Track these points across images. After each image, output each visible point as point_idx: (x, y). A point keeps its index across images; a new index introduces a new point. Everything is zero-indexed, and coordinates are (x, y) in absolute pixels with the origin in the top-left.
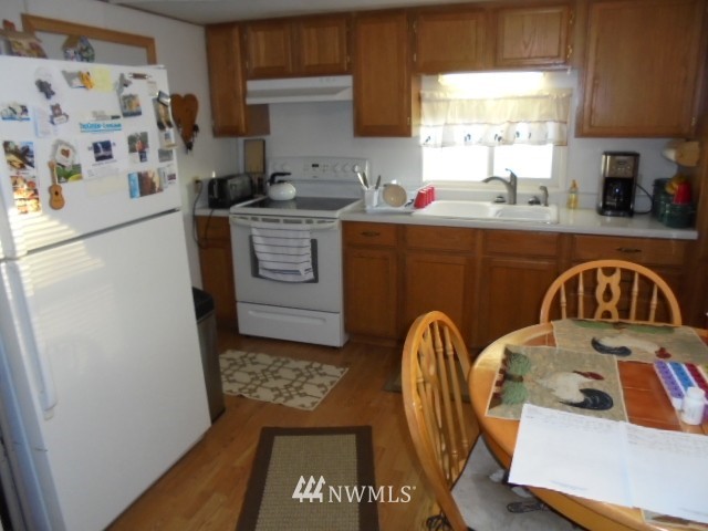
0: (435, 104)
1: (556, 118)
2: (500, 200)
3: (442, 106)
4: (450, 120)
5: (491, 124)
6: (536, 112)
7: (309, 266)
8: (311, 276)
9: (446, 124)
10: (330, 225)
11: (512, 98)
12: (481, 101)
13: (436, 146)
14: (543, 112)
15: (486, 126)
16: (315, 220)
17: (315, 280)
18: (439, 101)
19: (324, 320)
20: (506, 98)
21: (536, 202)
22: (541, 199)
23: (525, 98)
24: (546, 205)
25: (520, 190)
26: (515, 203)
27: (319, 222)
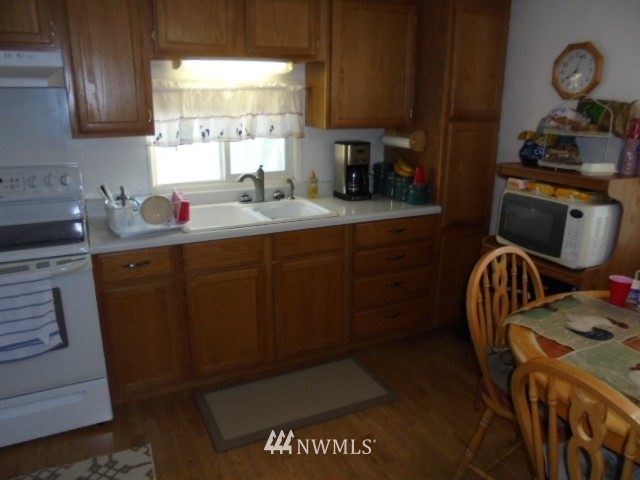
0: (165, 95)
1: (293, 110)
2: (246, 199)
3: (173, 97)
4: (186, 114)
5: (231, 117)
6: (275, 103)
7: (55, 327)
8: (58, 340)
9: (181, 118)
10: (81, 263)
11: (252, 89)
12: (218, 92)
13: (171, 145)
14: (282, 103)
15: (227, 119)
16: (53, 262)
17: (65, 344)
18: (169, 91)
19: (85, 392)
20: (244, 89)
21: (281, 196)
22: (286, 193)
23: (264, 89)
24: (293, 198)
25: (268, 185)
26: (263, 200)
27: (59, 263)
